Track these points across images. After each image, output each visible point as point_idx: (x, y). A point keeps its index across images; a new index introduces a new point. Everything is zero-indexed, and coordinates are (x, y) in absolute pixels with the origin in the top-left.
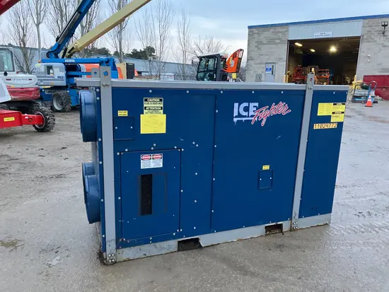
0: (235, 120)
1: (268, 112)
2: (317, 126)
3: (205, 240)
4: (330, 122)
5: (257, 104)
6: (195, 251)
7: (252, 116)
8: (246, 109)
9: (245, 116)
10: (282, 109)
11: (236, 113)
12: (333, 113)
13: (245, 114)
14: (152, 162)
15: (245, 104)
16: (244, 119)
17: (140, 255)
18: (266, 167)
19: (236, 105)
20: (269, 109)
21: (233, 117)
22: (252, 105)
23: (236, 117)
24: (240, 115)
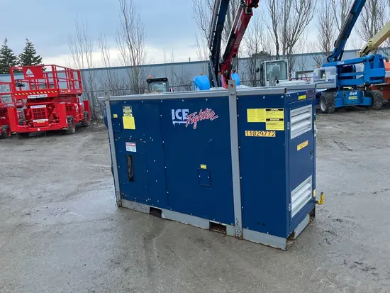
0: (174, 122)
1: (197, 117)
2: (249, 133)
3: (166, 213)
4: (265, 130)
5: (187, 110)
6: (156, 218)
7: (185, 120)
8: (180, 114)
9: (180, 120)
10: (209, 114)
11: (173, 118)
12: (267, 120)
13: (180, 118)
14: (131, 148)
15: (179, 111)
16: (180, 122)
17: (131, 207)
18: (203, 167)
19: (173, 111)
20: (198, 114)
21: (172, 121)
22: (184, 111)
23: (174, 120)
24: (176, 119)
